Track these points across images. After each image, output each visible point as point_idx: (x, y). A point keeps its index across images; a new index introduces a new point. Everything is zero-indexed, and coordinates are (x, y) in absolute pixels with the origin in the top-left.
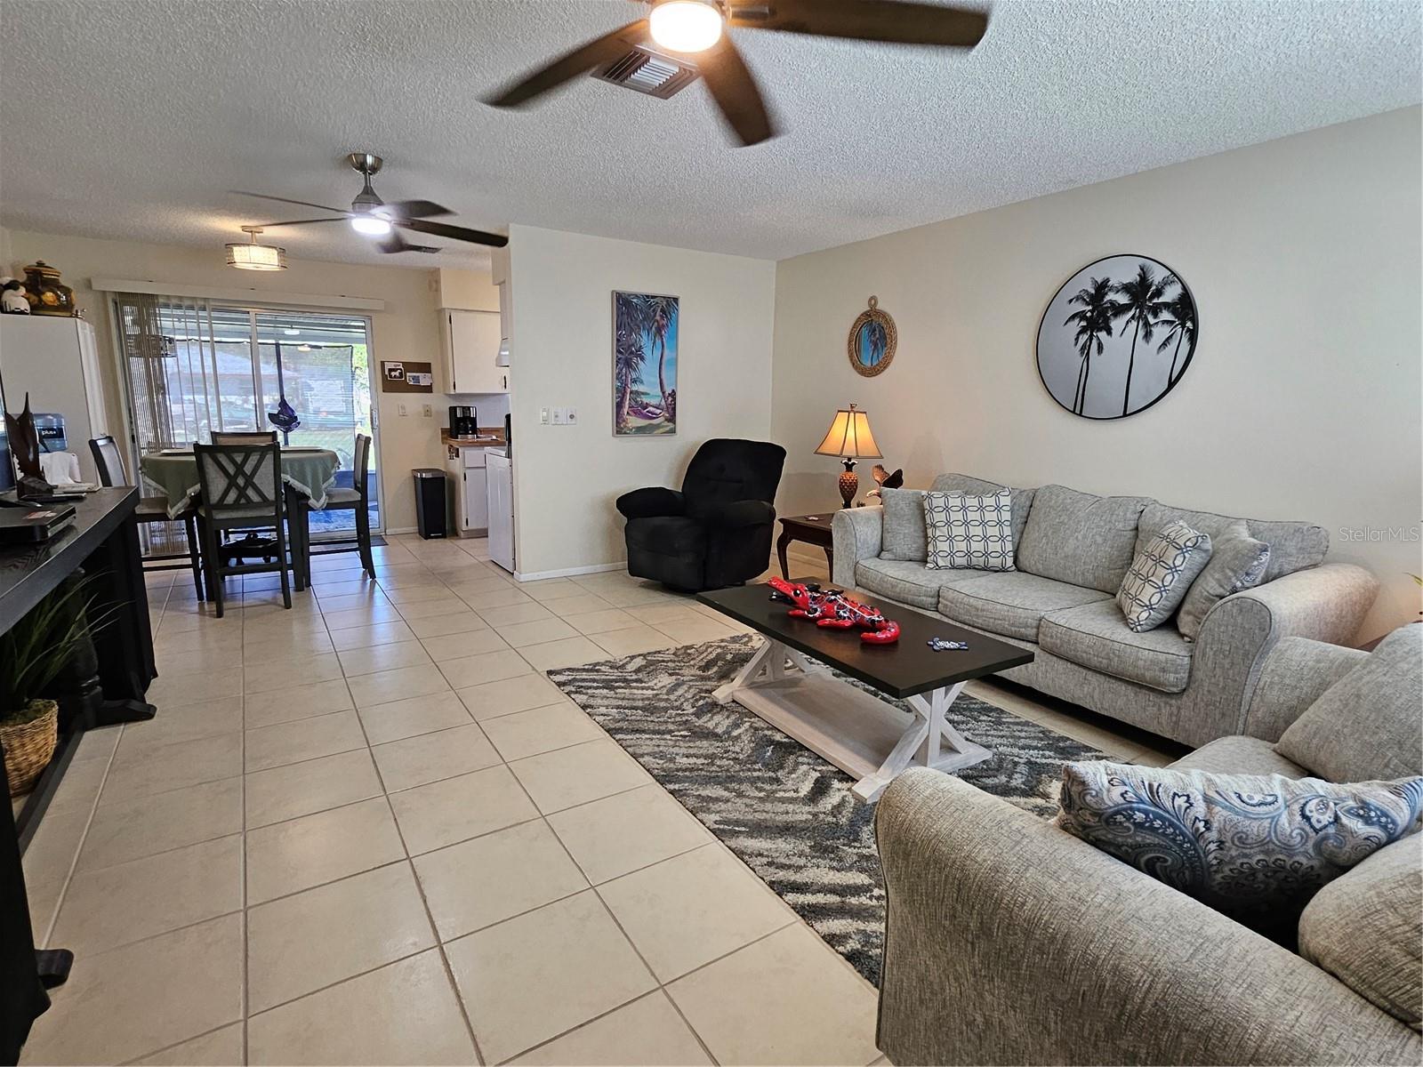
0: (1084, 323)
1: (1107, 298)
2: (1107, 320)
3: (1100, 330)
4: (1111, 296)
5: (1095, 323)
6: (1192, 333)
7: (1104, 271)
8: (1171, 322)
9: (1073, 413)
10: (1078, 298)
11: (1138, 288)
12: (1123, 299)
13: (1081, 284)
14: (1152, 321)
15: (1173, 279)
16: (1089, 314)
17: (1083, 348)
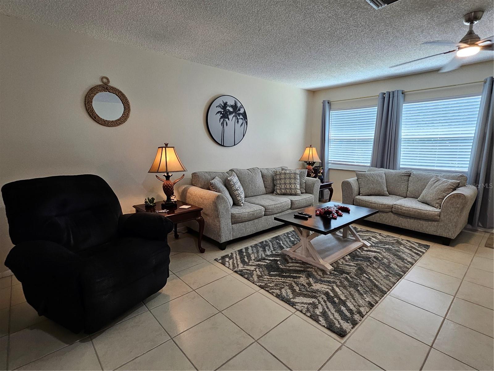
0: (221, 115)
2: (228, 115)
3: (226, 118)
4: (228, 108)
5: (225, 115)
6: (247, 122)
7: (225, 99)
8: (242, 119)
9: (221, 145)
10: (219, 106)
11: (235, 107)
12: (231, 110)
13: (219, 102)
14: (238, 118)
15: (242, 106)
16: (223, 112)
17: (222, 124)
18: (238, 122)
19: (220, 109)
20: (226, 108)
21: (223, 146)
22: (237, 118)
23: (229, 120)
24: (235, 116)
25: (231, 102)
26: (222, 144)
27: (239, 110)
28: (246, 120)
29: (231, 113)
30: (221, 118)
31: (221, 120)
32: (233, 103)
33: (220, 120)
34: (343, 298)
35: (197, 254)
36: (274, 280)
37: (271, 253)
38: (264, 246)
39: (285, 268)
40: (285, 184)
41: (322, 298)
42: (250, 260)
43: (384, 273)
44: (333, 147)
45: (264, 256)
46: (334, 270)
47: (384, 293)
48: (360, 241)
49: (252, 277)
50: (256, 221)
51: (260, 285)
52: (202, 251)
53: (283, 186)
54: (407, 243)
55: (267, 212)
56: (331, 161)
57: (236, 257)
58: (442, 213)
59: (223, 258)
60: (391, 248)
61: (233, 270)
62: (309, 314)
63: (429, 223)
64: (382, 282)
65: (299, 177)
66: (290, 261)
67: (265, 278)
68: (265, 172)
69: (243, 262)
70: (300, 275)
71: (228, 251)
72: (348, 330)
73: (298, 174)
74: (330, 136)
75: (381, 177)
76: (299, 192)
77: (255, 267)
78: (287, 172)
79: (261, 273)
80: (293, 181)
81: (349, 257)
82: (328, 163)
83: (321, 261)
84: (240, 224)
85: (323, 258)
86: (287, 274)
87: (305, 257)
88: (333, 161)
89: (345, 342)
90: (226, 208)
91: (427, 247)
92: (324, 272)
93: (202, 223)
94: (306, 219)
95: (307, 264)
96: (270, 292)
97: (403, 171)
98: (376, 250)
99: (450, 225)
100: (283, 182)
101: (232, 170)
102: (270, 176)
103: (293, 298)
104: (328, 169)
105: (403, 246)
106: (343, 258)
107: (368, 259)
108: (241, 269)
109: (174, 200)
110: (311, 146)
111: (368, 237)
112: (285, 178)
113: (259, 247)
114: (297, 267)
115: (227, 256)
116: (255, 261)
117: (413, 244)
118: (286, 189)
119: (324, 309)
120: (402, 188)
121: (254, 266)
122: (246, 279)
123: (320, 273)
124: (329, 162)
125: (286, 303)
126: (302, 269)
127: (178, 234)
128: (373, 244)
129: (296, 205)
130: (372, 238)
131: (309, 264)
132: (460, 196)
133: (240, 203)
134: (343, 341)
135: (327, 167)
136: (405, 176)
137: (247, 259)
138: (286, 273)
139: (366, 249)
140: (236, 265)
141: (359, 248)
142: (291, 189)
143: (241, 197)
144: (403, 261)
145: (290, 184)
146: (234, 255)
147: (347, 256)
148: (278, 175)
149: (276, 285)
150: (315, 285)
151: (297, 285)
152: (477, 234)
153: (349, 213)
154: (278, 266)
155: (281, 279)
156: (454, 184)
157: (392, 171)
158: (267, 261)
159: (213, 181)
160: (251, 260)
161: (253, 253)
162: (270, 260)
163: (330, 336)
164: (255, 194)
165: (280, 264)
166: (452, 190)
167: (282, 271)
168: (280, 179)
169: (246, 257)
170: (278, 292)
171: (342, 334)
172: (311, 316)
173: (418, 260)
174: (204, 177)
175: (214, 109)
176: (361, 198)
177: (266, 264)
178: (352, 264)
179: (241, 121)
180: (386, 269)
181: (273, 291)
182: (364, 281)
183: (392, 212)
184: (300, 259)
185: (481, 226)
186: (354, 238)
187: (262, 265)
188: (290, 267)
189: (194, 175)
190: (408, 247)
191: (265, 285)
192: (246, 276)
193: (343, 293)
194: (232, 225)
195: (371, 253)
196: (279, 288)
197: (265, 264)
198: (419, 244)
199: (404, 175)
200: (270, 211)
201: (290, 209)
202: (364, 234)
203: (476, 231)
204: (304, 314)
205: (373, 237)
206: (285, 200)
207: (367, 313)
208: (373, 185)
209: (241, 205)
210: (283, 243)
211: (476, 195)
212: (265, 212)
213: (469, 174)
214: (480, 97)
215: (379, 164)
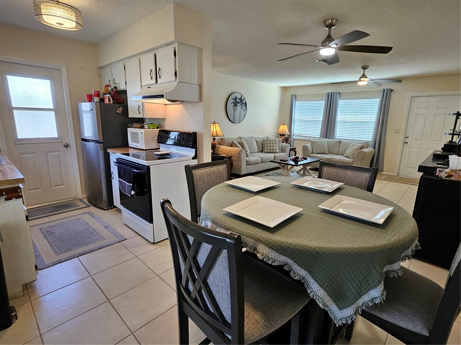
0: (234, 104)
1: (237, 100)
2: (237, 105)
5: (235, 105)
6: (247, 108)
7: (236, 95)
8: (244, 106)
10: (233, 99)
11: (241, 99)
12: (239, 101)
13: (233, 96)
15: (245, 99)
17: (234, 109)
18: (242, 108)
19: (233, 101)
23: (237, 107)
24: (241, 105)
25: (239, 97)
26: (233, 122)
27: (243, 101)
29: (239, 103)
30: (234, 106)
32: (240, 97)
40: (270, 146)
44: (297, 125)
50: (257, 165)
52: (231, 179)
53: (269, 148)
56: (295, 134)
58: (354, 161)
65: (278, 143)
68: (257, 139)
73: (277, 141)
74: (295, 118)
75: (325, 143)
76: (278, 151)
84: (250, 166)
88: (297, 134)
90: (244, 156)
97: (337, 140)
101: (241, 137)
102: (261, 141)
104: (293, 139)
110: (284, 124)
112: (270, 143)
120: (336, 150)
129: (277, 157)
142: (273, 149)
143: (248, 152)
145: (273, 146)
148: (265, 141)
156: (361, 146)
157: (331, 140)
164: (254, 152)
166: (360, 149)
168: (267, 144)
175: (231, 101)
176: (313, 155)
179: (243, 108)
194: (247, 166)
199: (337, 142)
206: (271, 156)
208: (320, 148)
209: (249, 156)
211: (374, 153)
212: (261, 160)
213: (371, 142)
214: (379, 99)
215: (325, 136)
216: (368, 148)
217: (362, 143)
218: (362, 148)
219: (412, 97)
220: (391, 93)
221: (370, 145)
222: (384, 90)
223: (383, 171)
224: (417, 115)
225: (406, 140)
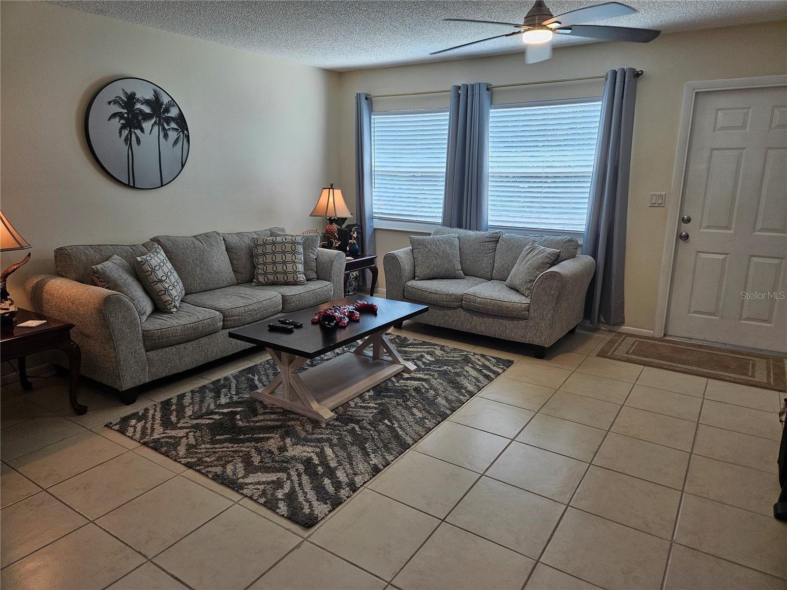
0: (123, 121)
1: (136, 106)
2: (139, 122)
3: (136, 128)
4: (138, 106)
5: (132, 122)
6: (188, 137)
7: (130, 87)
8: (176, 130)
9: (128, 186)
10: (115, 102)
11: (156, 104)
12: (147, 110)
13: (116, 91)
14: (167, 127)
15: (173, 103)
16: (126, 115)
17: (126, 140)
18: (166, 136)
19: (117, 109)
20: (133, 106)
21: (134, 187)
22: (164, 128)
23: (142, 130)
24: (158, 124)
25: (145, 93)
26: (132, 184)
27: (167, 110)
28: (185, 132)
29: (147, 117)
30: (123, 127)
31: (123, 132)
32: (150, 96)
33: (120, 132)
34: (333, 464)
35: (70, 418)
36: (217, 450)
37: (228, 401)
38: (217, 388)
39: (247, 425)
40: (274, 263)
41: (297, 470)
42: (181, 419)
43: (419, 415)
45: (212, 407)
46: (337, 420)
47: (405, 447)
48: (399, 363)
49: (175, 449)
50: (203, 341)
51: (188, 462)
52: (81, 411)
53: (270, 268)
54: (479, 360)
55: (227, 321)
56: (378, 214)
57: (154, 415)
58: (532, 306)
59: (125, 420)
60: (450, 371)
61: (139, 442)
62: (262, 500)
63: (515, 322)
64: (409, 430)
65: (302, 251)
66: (261, 411)
67: (200, 449)
68: (233, 240)
69: (166, 423)
70: (270, 435)
71: (138, 407)
72: (320, 516)
73: (299, 244)
74: (373, 166)
75: (452, 243)
76: (302, 277)
77: (188, 430)
78: (279, 239)
79: (196, 440)
80: (289, 257)
81: (371, 393)
82: (372, 218)
83: (315, 406)
84: (167, 349)
85: (318, 402)
86: (247, 436)
87: (288, 401)
88: (382, 213)
89: (309, 537)
90: (128, 320)
91: (509, 363)
92: (316, 423)
93: (75, 353)
94: (290, 332)
95: (292, 412)
96: (202, 473)
97: (491, 231)
98: (421, 376)
99: (543, 324)
100: (269, 260)
101: (156, 240)
102: (244, 248)
103: (243, 477)
104: (372, 230)
105: (471, 365)
106: (361, 396)
107: (402, 393)
108: (158, 436)
109: (8, 309)
110: (332, 185)
111: (419, 354)
112: (274, 253)
113: (207, 391)
114: (270, 420)
115: (134, 415)
116: (191, 419)
117: (488, 360)
118: (275, 273)
119: (293, 489)
120: (485, 265)
121: (186, 428)
122: (163, 454)
123: (309, 427)
124: (374, 215)
125: (228, 487)
126: (279, 423)
127: (29, 380)
128: (423, 366)
129: (293, 304)
130: (426, 355)
131: (295, 413)
132: (554, 276)
133: (168, 306)
134: (306, 534)
135: (370, 226)
136: (490, 242)
137: (177, 417)
138: (244, 435)
139: (406, 375)
140: (149, 431)
141: (395, 376)
142: (285, 273)
143: (170, 295)
144: (458, 392)
146: (151, 412)
147: (368, 391)
148: (260, 245)
149: (219, 459)
150: (291, 449)
151: (259, 451)
152: (596, 335)
153: (375, 314)
154: (235, 424)
155: (233, 447)
156: (551, 256)
157: (471, 233)
158: (216, 417)
159: (99, 266)
160: (184, 417)
161: (192, 403)
162: (223, 413)
163: (288, 530)
164: (211, 286)
165: (240, 420)
166: (549, 265)
167: (241, 430)
168: (265, 254)
169: (174, 413)
170: (218, 470)
171: (309, 522)
172: (265, 502)
173: (483, 387)
174: (83, 257)
175: (103, 109)
176: (415, 284)
177: (212, 421)
178: (371, 405)
179: (173, 135)
180: (427, 407)
181: (210, 469)
182: (379, 432)
183: (462, 307)
184: (279, 405)
185: (605, 322)
186: (390, 359)
187: (203, 425)
188: (257, 422)
189: (61, 254)
190: (478, 367)
191: (198, 460)
192: (164, 449)
193: (337, 456)
194: (148, 353)
195: (413, 382)
196: (221, 463)
197: (209, 423)
198: (498, 360)
199: (486, 240)
200: (235, 320)
201: (281, 312)
202: (416, 350)
203: (596, 330)
204: (255, 501)
205: (428, 353)
206: (271, 296)
207: (365, 483)
208: (436, 260)
209: (172, 310)
210: (260, 380)
211: (593, 272)
212: (223, 321)
213: (585, 235)
214: (601, 103)
215: (455, 221)
216: (574, 257)
217: (556, 245)
218: (556, 260)
219: (696, 93)
220: (636, 82)
221: (581, 246)
222: (615, 73)
223: (622, 323)
224: (713, 149)
225: (686, 228)
